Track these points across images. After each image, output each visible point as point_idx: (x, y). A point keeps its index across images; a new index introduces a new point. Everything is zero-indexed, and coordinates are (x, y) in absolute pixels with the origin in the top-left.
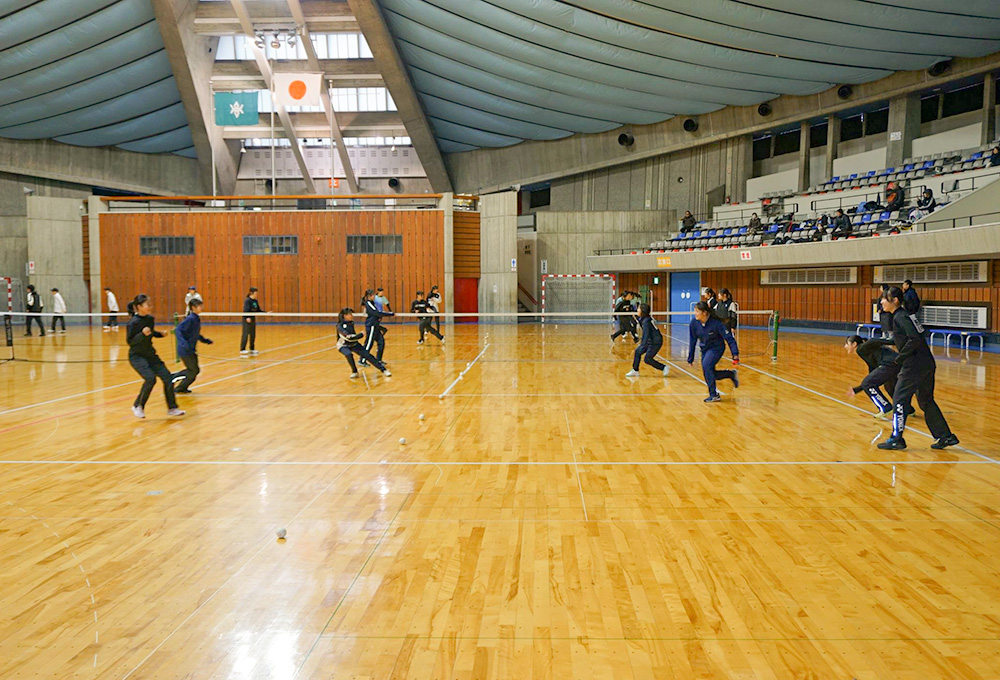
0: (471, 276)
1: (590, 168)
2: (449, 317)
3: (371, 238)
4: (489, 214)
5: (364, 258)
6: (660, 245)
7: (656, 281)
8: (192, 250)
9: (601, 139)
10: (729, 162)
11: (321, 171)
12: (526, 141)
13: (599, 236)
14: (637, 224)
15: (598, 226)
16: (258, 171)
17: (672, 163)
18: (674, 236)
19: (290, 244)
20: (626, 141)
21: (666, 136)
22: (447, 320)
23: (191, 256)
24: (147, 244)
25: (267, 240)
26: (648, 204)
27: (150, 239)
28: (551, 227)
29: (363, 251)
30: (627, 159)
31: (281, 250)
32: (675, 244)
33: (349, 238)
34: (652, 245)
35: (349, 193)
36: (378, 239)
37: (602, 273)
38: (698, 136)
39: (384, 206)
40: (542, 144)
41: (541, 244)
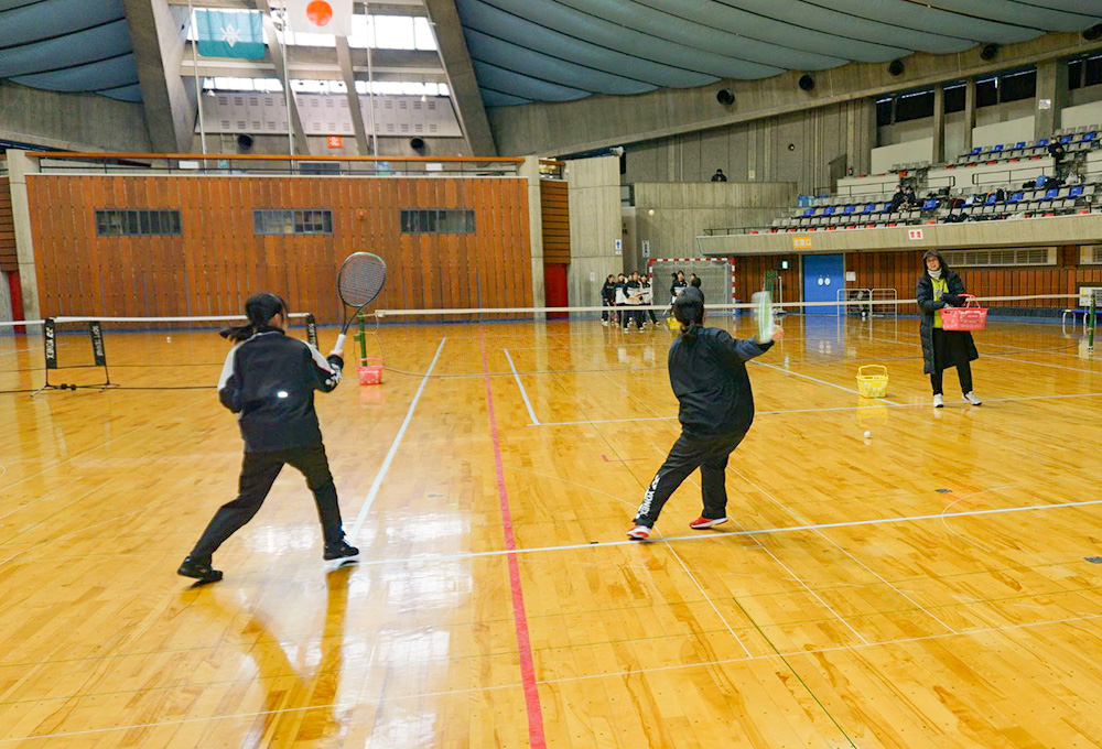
0: (560, 261)
1: (679, 130)
2: (539, 313)
3: (433, 213)
4: (581, 184)
5: (425, 239)
6: (785, 223)
7: (785, 265)
8: (177, 228)
9: (693, 95)
10: (851, 127)
11: (317, 125)
12: (595, 94)
13: (710, 212)
14: (753, 199)
15: (709, 200)
16: (226, 123)
17: (781, 127)
18: (799, 213)
19: (321, 220)
20: (726, 98)
21: (775, 94)
22: (536, 316)
23: (177, 237)
24: (104, 220)
25: (288, 215)
26: (752, 175)
27: (112, 213)
28: (653, 201)
29: (424, 229)
30: (727, 121)
31: (309, 228)
32: (805, 222)
33: (404, 213)
34: (775, 224)
35: (357, 155)
36: (443, 214)
37: (718, 256)
38: (815, 96)
39: (425, 172)
40: (616, 100)
41: (642, 221)
